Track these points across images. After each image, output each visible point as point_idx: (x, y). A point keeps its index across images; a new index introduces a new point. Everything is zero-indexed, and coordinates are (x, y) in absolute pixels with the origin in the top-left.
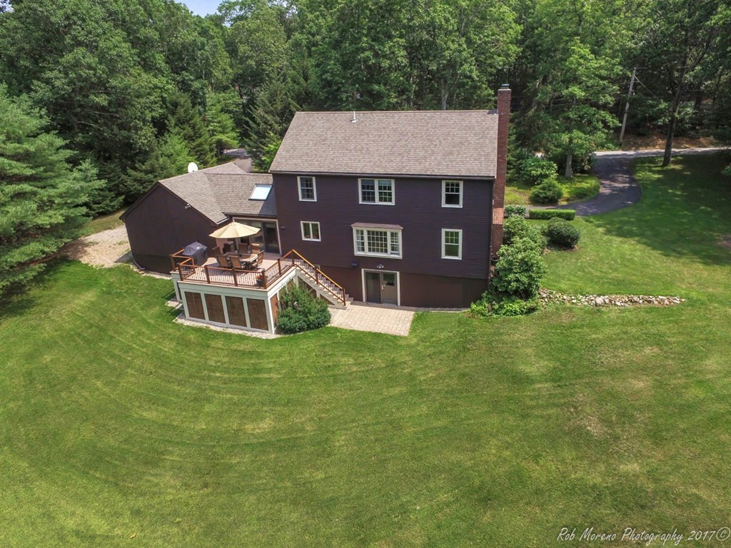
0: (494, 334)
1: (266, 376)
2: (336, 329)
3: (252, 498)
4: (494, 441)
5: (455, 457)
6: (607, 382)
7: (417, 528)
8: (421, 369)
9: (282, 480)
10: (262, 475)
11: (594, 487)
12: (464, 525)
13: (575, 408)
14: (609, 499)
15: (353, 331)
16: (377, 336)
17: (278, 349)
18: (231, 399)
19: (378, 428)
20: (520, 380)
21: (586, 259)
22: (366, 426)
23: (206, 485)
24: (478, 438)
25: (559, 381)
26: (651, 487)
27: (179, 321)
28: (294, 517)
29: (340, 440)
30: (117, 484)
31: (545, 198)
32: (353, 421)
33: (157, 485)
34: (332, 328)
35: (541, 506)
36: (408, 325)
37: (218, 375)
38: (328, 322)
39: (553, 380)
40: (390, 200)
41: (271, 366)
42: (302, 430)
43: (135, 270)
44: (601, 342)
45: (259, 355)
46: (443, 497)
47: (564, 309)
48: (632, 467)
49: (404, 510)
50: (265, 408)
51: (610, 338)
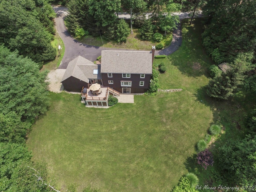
0: (150, 101)
1: (111, 117)
2: (120, 103)
3: (119, 141)
4: (151, 125)
5: (146, 128)
6: (167, 111)
7: (142, 141)
8: (138, 111)
9: (122, 137)
10: (119, 137)
11: (164, 131)
12: (148, 139)
13: (162, 117)
14: (165, 132)
15: (123, 103)
16: (128, 104)
17: (110, 110)
18: (106, 124)
19: (133, 125)
20: (154, 112)
21: (167, 76)
22: (131, 125)
23: (111, 140)
24: (148, 125)
25: (160, 111)
26: (170, 130)
27: (87, 106)
28: (126, 142)
29: (128, 128)
30: (97, 143)
31: (159, 48)
32: (129, 124)
33: (103, 142)
34: (119, 103)
35: (157, 134)
36: (133, 99)
37: (101, 118)
38: (118, 101)
39: (159, 111)
40: (129, 77)
41: (111, 115)
42: (121, 128)
43: (67, 92)
44: (167, 102)
45: (107, 113)
46: (145, 136)
47: (162, 93)
48: (168, 127)
49: (140, 138)
50: (114, 125)
51: (169, 101)
